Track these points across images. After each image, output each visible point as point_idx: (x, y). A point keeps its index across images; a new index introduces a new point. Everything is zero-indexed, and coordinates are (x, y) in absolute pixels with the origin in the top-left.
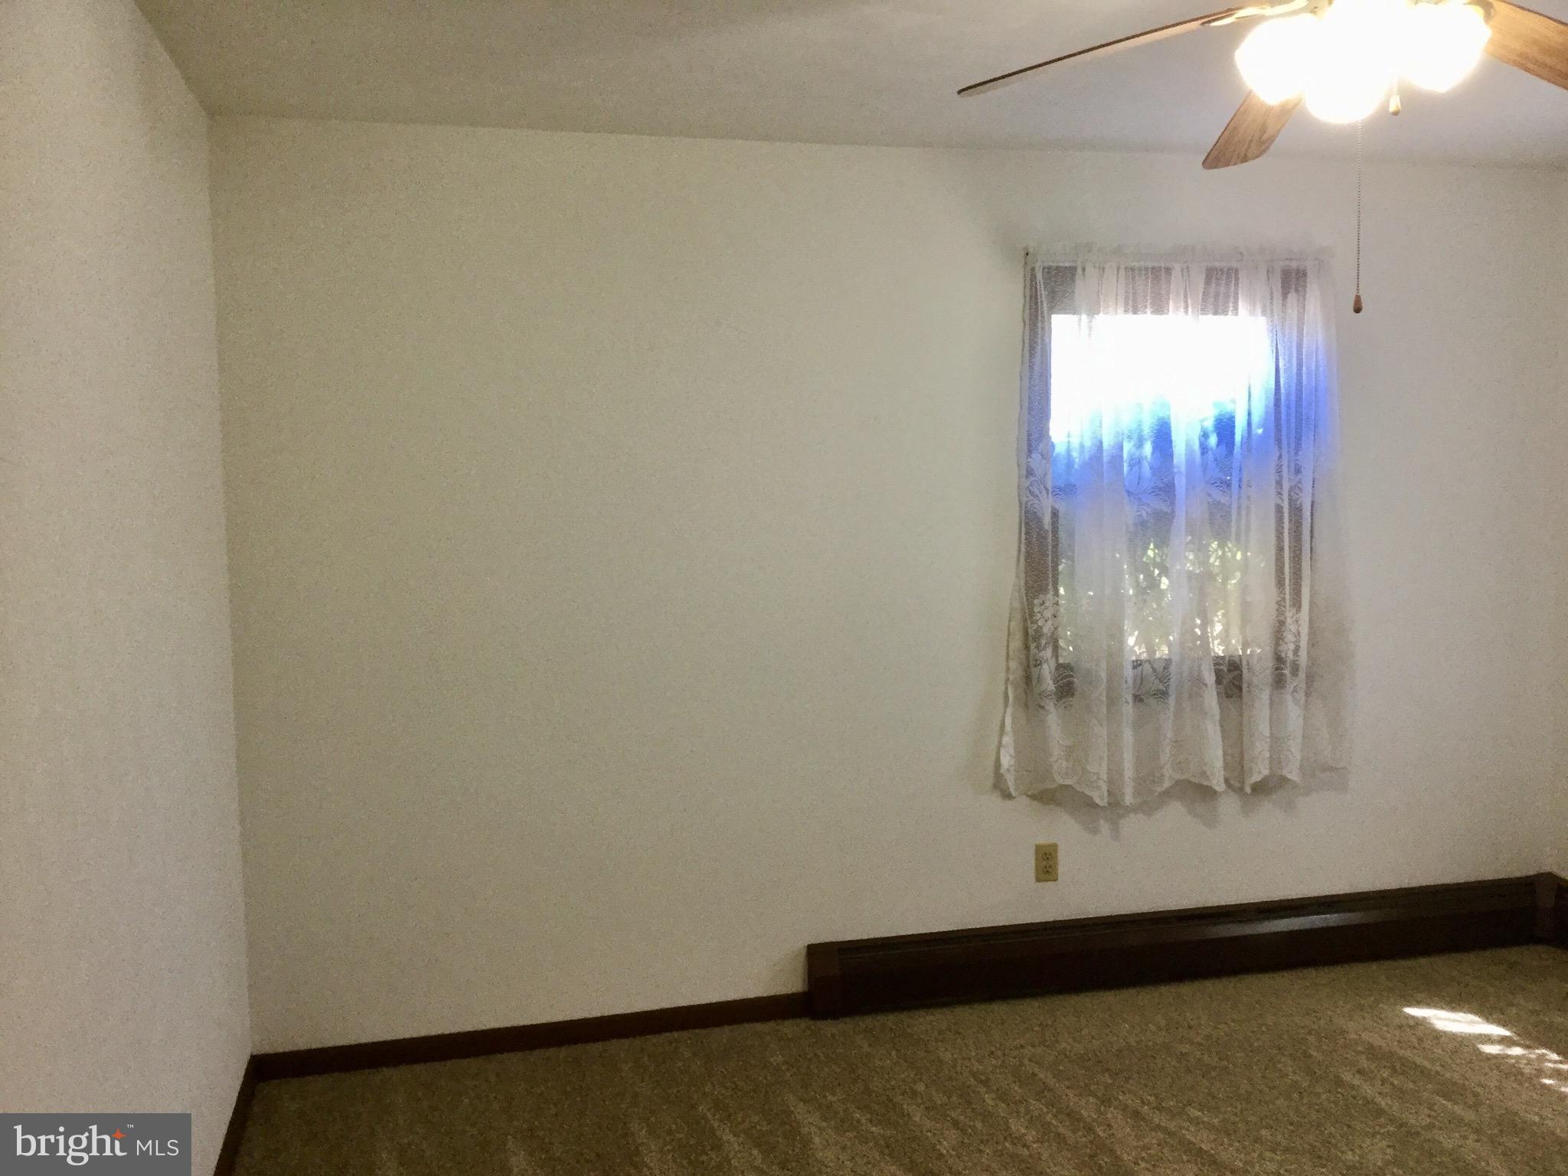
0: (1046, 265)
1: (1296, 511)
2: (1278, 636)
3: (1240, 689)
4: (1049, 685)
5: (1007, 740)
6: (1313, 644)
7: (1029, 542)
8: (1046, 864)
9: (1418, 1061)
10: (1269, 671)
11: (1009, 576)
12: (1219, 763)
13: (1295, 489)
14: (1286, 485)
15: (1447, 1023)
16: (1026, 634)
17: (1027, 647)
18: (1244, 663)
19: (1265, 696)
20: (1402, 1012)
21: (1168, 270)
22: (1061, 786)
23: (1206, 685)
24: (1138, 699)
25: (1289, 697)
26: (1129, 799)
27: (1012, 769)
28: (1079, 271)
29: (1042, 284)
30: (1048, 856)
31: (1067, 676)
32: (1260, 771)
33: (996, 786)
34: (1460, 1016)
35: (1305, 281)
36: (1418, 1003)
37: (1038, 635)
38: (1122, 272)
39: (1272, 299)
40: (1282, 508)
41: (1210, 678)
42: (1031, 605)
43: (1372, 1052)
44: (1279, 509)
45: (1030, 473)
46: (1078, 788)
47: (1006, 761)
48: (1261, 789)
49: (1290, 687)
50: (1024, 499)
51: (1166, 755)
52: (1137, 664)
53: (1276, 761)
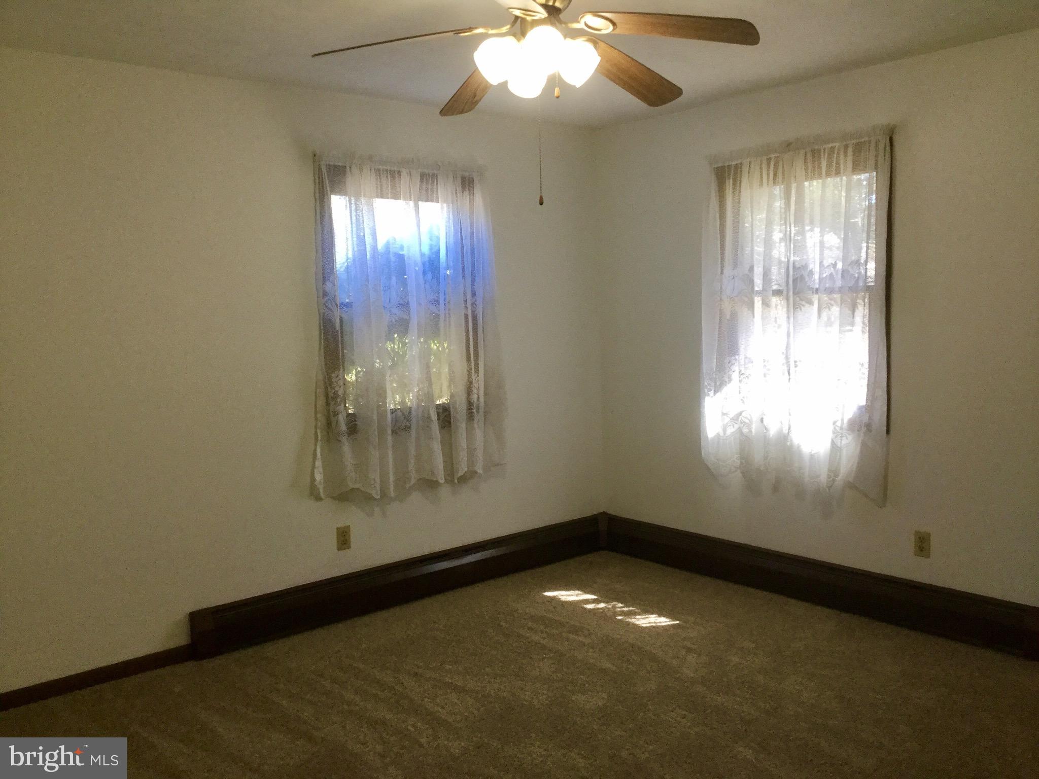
0: (328, 163)
1: (475, 318)
2: (469, 391)
3: (450, 423)
4: (343, 427)
5: (318, 463)
6: (486, 394)
7: (326, 339)
8: (344, 539)
9: (557, 618)
10: (465, 411)
11: (316, 359)
12: (441, 467)
13: (473, 304)
14: (469, 303)
15: (565, 597)
16: (327, 396)
17: (328, 404)
18: (451, 406)
19: (463, 425)
20: (543, 595)
21: (399, 173)
22: (353, 489)
23: (432, 421)
24: (394, 432)
25: (476, 425)
26: (392, 494)
27: (322, 481)
28: (348, 168)
29: (326, 176)
30: (345, 534)
31: (352, 422)
32: (463, 469)
33: (311, 494)
34: (571, 592)
35: (473, 184)
36: (550, 590)
37: (336, 395)
38: (373, 171)
39: (456, 194)
40: (468, 315)
41: (434, 417)
42: (330, 378)
43: (533, 618)
44: (466, 316)
45: (325, 294)
46: (362, 489)
47: (319, 477)
48: (463, 480)
49: (476, 420)
50: (322, 311)
51: (411, 466)
52: (393, 411)
53: (471, 462)
